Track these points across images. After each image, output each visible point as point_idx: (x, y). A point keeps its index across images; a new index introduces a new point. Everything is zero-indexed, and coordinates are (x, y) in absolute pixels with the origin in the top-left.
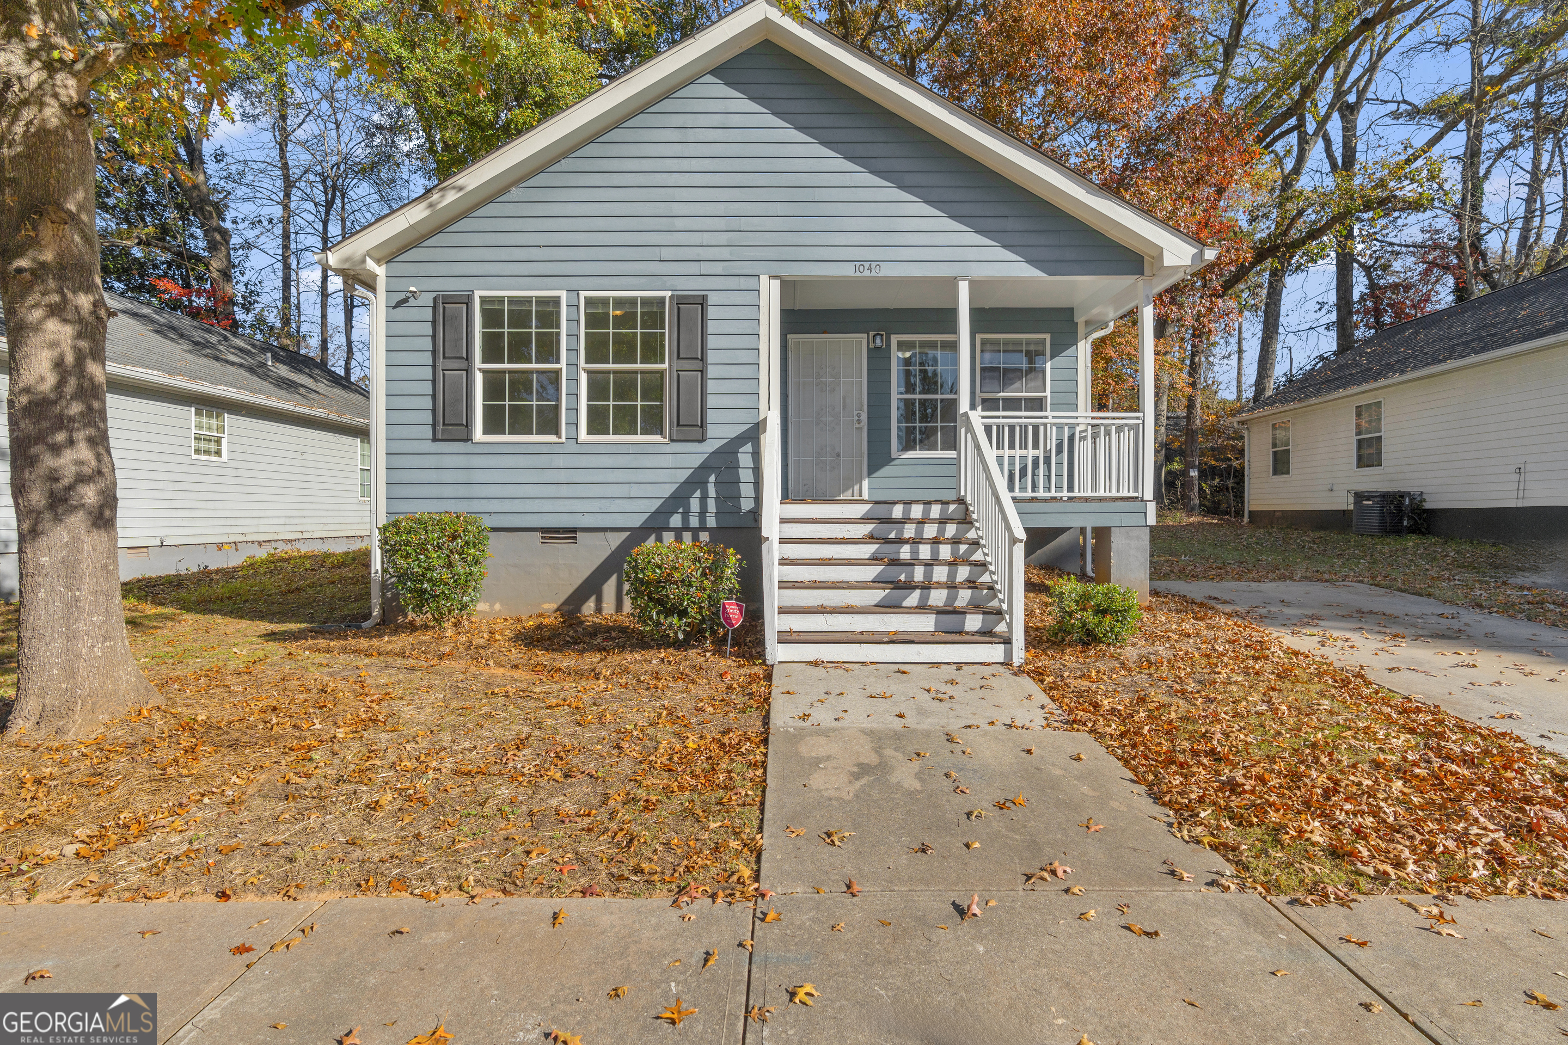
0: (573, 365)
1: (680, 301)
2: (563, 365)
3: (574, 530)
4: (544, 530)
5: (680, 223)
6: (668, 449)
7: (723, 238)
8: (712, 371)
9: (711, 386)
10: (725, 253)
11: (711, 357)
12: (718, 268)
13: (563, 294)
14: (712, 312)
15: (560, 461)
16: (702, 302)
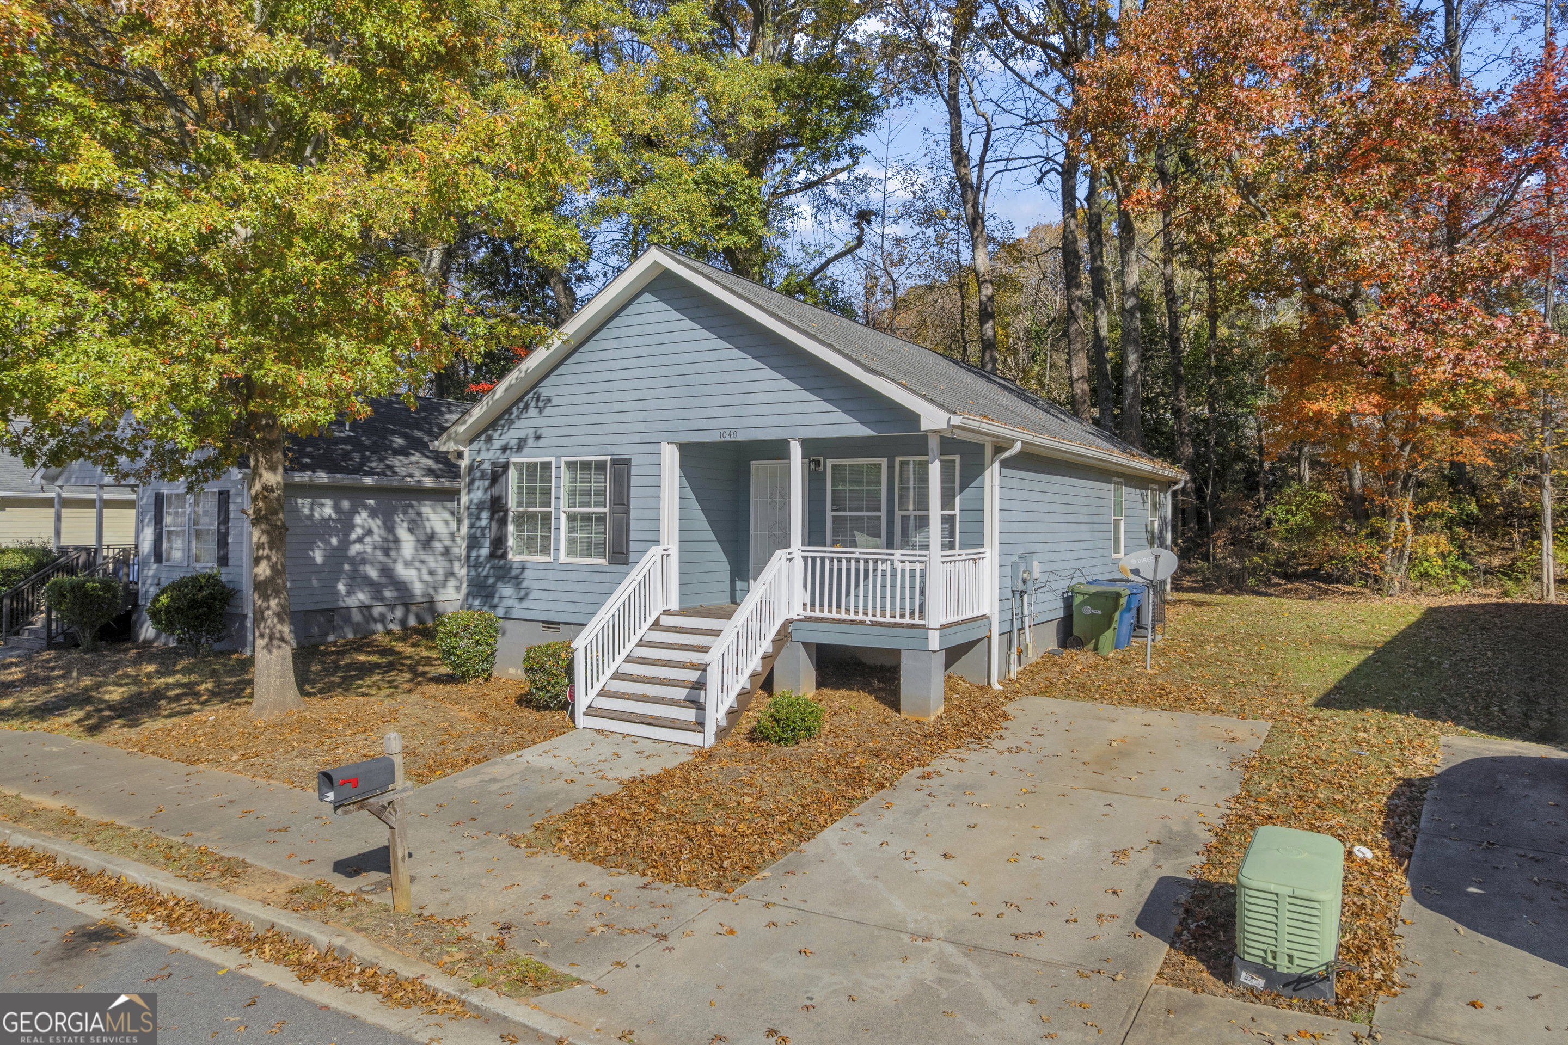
0: (557, 508)
1: (615, 462)
2: (552, 509)
3: (558, 623)
4: (544, 622)
5: (617, 407)
6: (607, 569)
7: (640, 416)
8: (633, 513)
9: (633, 525)
10: (641, 427)
11: (633, 503)
12: (637, 438)
13: (553, 459)
14: (634, 471)
15: (550, 575)
16: (627, 462)
